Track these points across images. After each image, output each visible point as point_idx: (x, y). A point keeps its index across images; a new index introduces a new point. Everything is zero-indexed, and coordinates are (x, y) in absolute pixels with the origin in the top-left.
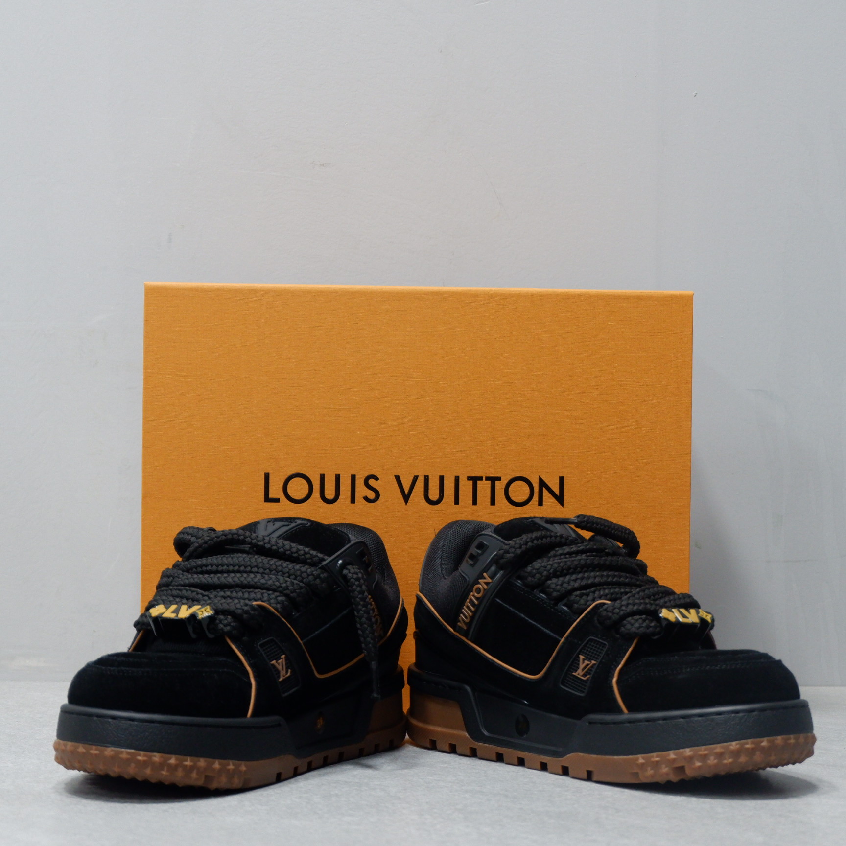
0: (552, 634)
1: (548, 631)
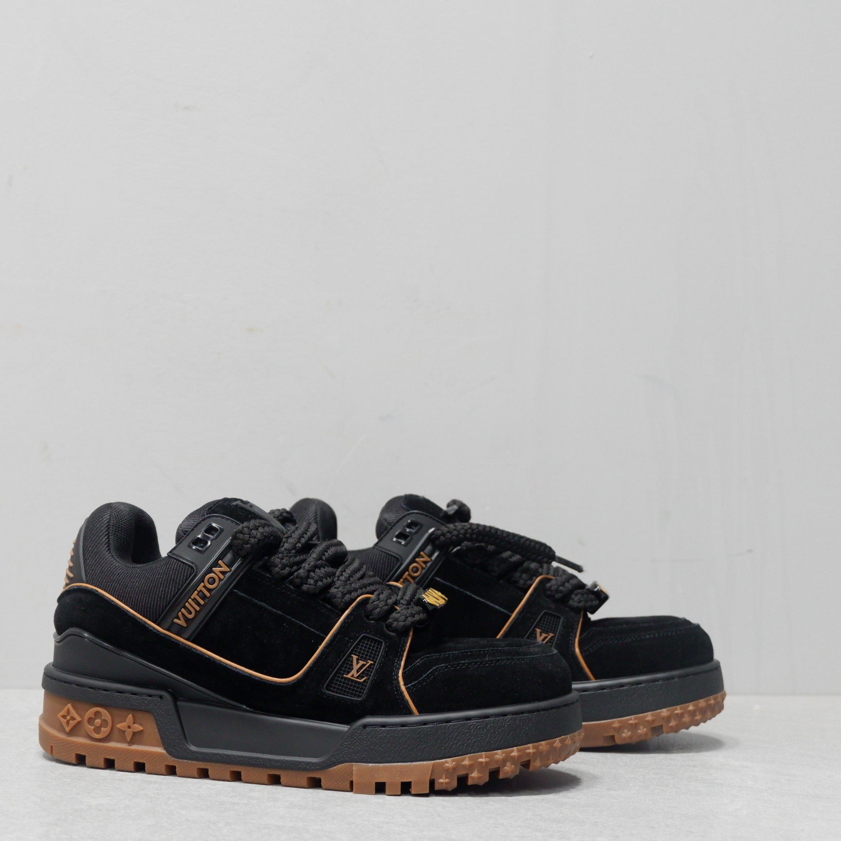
0: (502, 610)
1: (497, 607)
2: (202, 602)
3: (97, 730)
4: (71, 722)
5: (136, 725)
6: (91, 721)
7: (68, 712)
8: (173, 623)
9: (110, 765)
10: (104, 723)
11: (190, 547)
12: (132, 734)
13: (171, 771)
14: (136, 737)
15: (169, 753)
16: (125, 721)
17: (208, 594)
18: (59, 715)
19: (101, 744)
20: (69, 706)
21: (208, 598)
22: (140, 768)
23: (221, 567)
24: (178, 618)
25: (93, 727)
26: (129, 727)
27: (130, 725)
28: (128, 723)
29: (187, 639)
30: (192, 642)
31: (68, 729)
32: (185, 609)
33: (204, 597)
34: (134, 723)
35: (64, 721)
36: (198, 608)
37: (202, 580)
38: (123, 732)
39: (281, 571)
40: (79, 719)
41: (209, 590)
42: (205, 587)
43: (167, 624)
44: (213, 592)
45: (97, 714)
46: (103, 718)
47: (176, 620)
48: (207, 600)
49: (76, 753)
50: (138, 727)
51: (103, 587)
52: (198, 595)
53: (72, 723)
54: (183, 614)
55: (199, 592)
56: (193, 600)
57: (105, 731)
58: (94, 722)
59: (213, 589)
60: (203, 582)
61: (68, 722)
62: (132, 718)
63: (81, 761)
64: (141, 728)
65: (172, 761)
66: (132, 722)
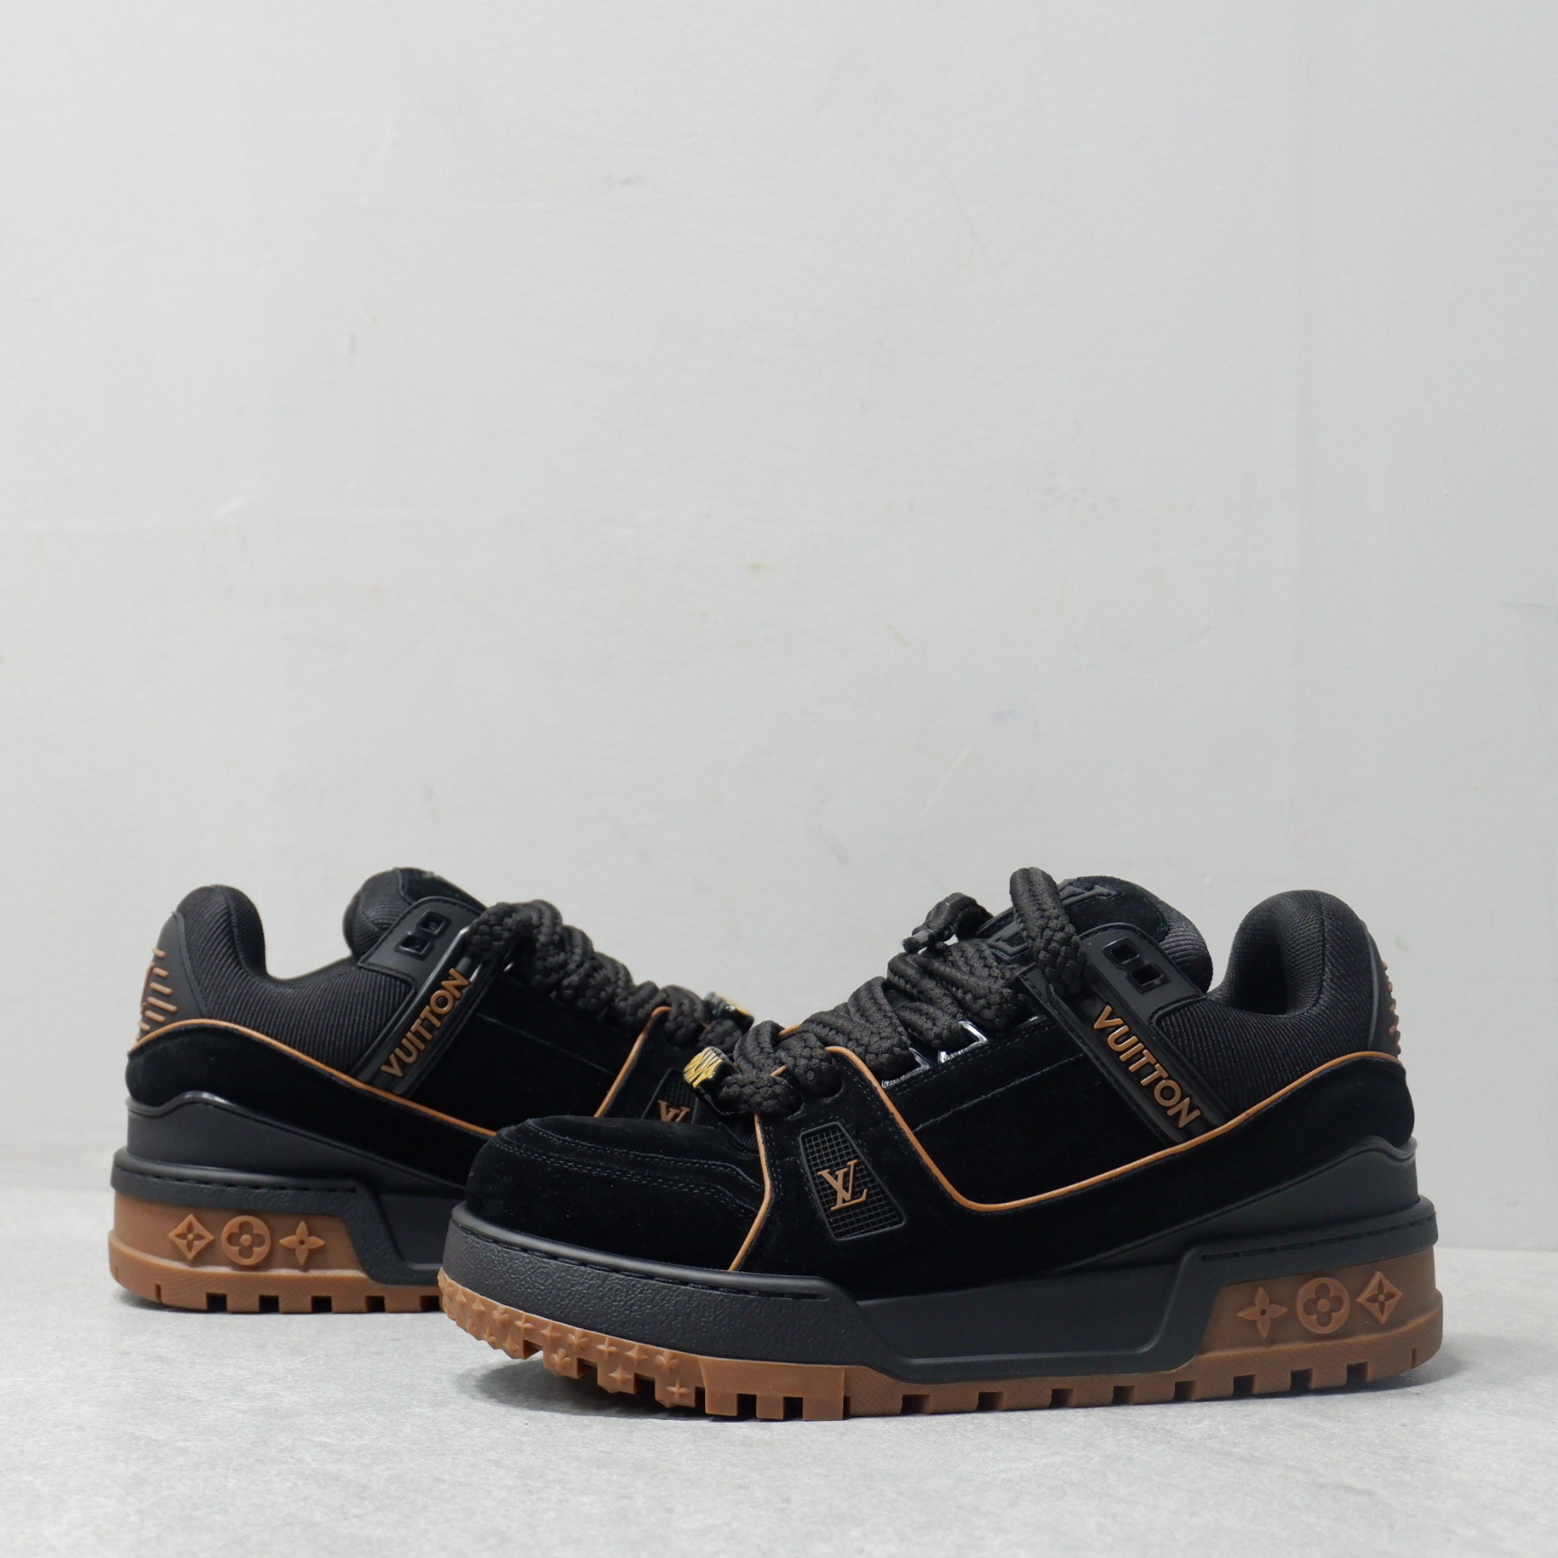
2: (428, 1036)
3: (247, 1251)
4: (196, 1243)
5: (313, 1238)
6: (232, 1239)
7: (190, 1228)
8: (379, 1071)
9: (269, 1305)
10: (258, 1240)
11: (397, 950)
12: (306, 1252)
13: (376, 1305)
14: (314, 1259)
15: (371, 1276)
16: (294, 1233)
17: (437, 1023)
18: (172, 1234)
19: (253, 1273)
20: (191, 1217)
21: (438, 1029)
22: (321, 1305)
23: (454, 979)
24: (389, 1063)
25: (237, 1248)
26: (302, 1242)
27: (304, 1239)
28: (297, 1237)
29: (402, 1096)
30: (412, 1099)
31: (191, 1255)
32: (400, 1049)
33: (431, 1028)
34: (310, 1235)
35: (182, 1243)
36: (422, 1046)
37: (426, 1001)
38: (290, 1251)
39: (546, 980)
40: (210, 1237)
41: (439, 1017)
42: (432, 1012)
43: (367, 1073)
44: (445, 1020)
45: (244, 1227)
46: (255, 1232)
47: (384, 1068)
48: (436, 1033)
49: (208, 1291)
50: (316, 1242)
51: (250, 1023)
52: (421, 1025)
53: (199, 1245)
54: (397, 1058)
55: (423, 1021)
56: (413, 1033)
57: (260, 1252)
58: (240, 1238)
59: (446, 1014)
60: (429, 1004)
61: (190, 1245)
62: (305, 1228)
63: (216, 1304)
64: (321, 1242)
65: (377, 1290)
66: (307, 1234)
